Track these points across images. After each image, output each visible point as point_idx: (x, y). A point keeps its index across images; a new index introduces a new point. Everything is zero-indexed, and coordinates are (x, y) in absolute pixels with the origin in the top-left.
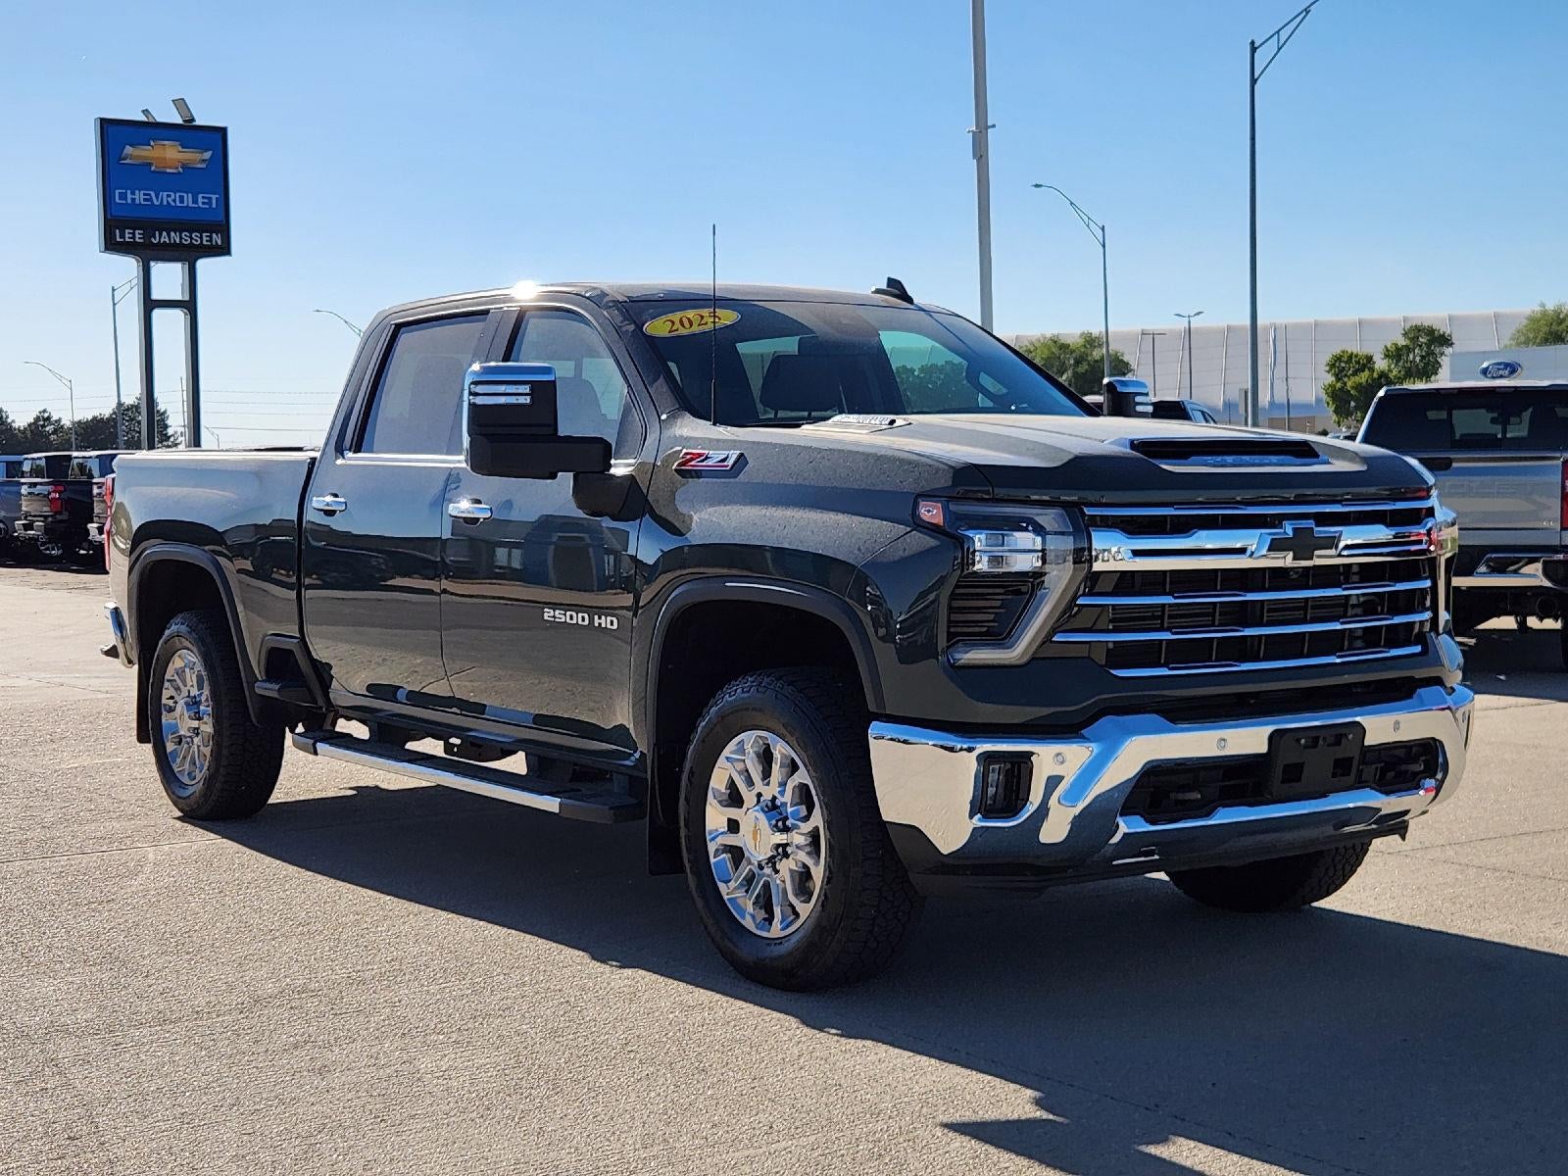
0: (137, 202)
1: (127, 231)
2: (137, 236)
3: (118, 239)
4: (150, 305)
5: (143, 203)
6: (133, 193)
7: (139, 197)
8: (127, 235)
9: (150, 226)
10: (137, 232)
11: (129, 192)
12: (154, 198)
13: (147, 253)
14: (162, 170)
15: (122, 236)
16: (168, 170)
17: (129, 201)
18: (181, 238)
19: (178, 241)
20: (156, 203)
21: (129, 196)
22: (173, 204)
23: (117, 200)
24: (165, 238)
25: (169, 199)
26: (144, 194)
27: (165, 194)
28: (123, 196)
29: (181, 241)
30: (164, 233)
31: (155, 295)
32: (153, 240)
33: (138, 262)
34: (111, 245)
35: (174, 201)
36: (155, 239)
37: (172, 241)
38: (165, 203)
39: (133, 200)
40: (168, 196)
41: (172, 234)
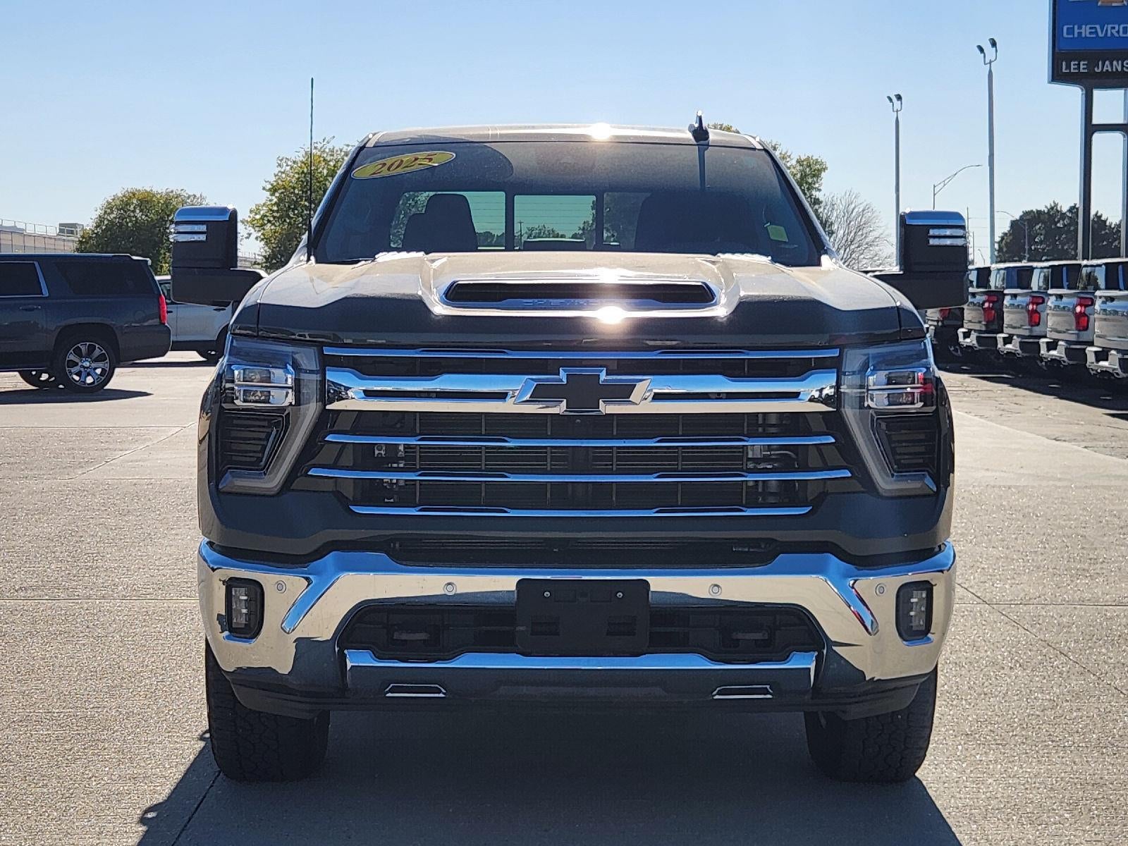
0: (1083, 35)
1: (1072, 63)
2: (1082, 67)
3: (1064, 71)
4: (1090, 128)
5: (1088, 35)
6: (1080, 28)
7: (1086, 31)
8: (1072, 67)
9: (1094, 57)
10: (1082, 63)
11: (1076, 27)
12: (1099, 30)
13: (1090, 81)
14: (1109, 4)
15: (1068, 67)
16: (1114, 5)
17: (1076, 35)
18: (1123, 66)
19: (1119, 69)
20: (1100, 35)
21: (1076, 31)
22: (1116, 35)
23: (1065, 35)
24: (1107, 67)
25: (1114, 31)
26: (1090, 28)
27: (1110, 26)
28: (1070, 31)
29: (1122, 69)
30: (1107, 63)
31: (1096, 120)
32: (1096, 69)
33: (1082, 90)
34: (1058, 76)
35: (1118, 32)
36: (1098, 68)
37: (1114, 70)
38: (1109, 35)
39: (1080, 34)
40: (1114, 28)
41: (1115, 63)
